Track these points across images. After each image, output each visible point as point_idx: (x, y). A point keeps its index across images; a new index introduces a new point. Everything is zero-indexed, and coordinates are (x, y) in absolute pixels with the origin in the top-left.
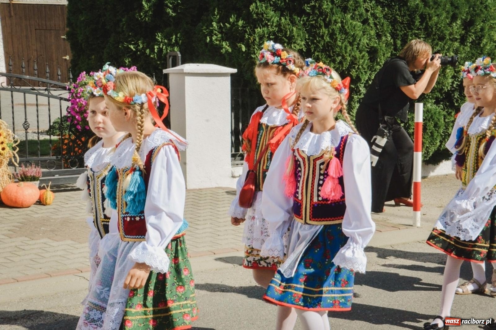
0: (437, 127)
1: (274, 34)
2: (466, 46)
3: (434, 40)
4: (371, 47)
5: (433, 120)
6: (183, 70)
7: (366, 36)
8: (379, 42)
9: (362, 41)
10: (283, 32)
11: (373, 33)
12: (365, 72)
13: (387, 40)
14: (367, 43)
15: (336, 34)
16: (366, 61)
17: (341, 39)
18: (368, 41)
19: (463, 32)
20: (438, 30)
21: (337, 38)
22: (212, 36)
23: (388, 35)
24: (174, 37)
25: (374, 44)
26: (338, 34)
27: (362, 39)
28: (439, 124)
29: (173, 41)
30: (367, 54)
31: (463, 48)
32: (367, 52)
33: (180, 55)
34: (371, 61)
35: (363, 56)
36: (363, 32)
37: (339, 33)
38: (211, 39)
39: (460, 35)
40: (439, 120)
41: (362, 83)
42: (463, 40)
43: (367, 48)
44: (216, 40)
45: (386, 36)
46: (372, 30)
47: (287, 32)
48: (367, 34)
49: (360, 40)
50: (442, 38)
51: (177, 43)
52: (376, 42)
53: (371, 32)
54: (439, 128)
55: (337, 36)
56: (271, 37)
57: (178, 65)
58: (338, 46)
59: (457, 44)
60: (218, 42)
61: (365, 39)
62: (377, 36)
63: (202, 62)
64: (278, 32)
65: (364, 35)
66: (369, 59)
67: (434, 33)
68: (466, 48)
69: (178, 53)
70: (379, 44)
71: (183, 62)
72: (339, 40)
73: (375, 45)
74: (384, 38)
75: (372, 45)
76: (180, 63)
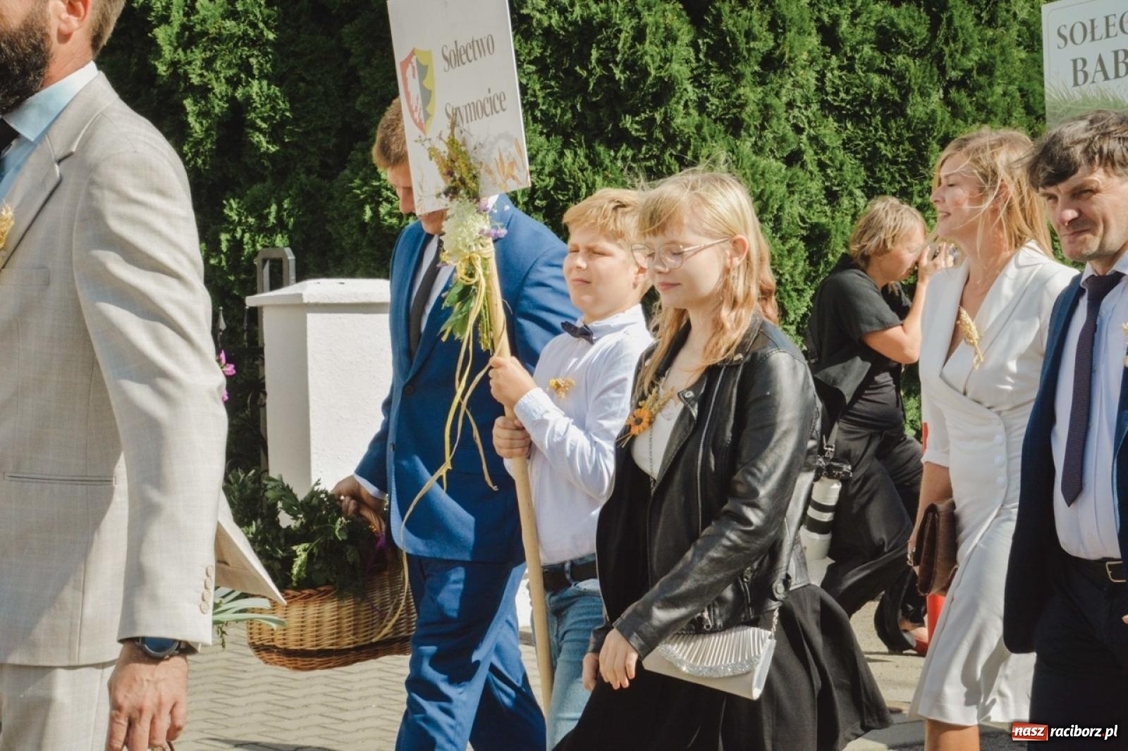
1: (546, 195)
4: (811, 224)
6: (300, 296)
7: (796, 196)
8: (833, 212)
9: (787, 210)
10: (568, 190)
11: (815, 186)
12: (796, 290)
13: (855, 206)
14: (800, 215)
16: (801, 264)
18: (802, 211)
22: (379, 204)
23: (858, 192)
24: (274, 208)
25: (819, 217)
27: (787, 206)
29: (272, 219)
30: (802, 245)
32: (803, 238)
33: (291, 257)
34: (811, 264)
35: (791, 251)
36: (788, 186)
38: (376, 213)
41: (792, 324)
43: (802, 228)
44: (390, 214)
45: (851, 194)
46: (812, 180)
47: (580, 188)
48: (801, 192)
49: (781, 208)
51: (281, 225)
52: (825, 212)
53: (809, 184)
56: (538, 202)
57: (288, 284)
60: (394, 221)
61: (796, 203)
62: (826, 196)
63: (352, 275)
64: (555, 188)
65: (792, 193)
66: (808, 257)
69: (288, 251)
70: (833, 218)
71: (302, 275)
73: (824, 220)
74: (845, 202)
75: (815, 220)
76: (293, 277)
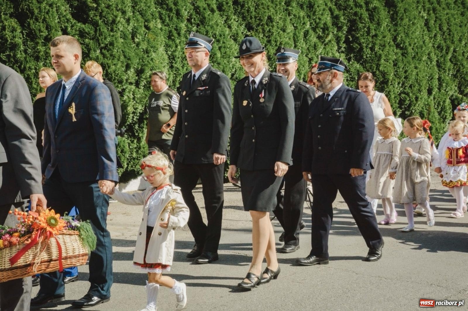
0: (124, 152)
2: (140, 88)
3: (115, 83)
5: (120, 147)
15: (31, 79)
17: (36, 82)
19: (137, 78)
20: (117, 76)
21: (32, 81)
26: (32, 78)
28: (125, 150)
31: (138, 91)
37: (34, 78)
39: (135, 80)
40: (124, 147)
42: (137, 84)
50: (120, 82)
54: (125, 153)
55: (32, 80)
58: (34, 88)
59: (133, 87)
67: (113, 78)
68: (140, 90)
72: (34, 83)
